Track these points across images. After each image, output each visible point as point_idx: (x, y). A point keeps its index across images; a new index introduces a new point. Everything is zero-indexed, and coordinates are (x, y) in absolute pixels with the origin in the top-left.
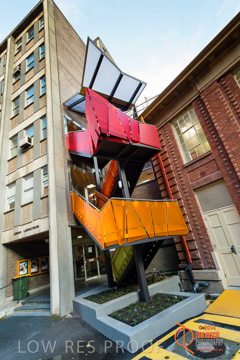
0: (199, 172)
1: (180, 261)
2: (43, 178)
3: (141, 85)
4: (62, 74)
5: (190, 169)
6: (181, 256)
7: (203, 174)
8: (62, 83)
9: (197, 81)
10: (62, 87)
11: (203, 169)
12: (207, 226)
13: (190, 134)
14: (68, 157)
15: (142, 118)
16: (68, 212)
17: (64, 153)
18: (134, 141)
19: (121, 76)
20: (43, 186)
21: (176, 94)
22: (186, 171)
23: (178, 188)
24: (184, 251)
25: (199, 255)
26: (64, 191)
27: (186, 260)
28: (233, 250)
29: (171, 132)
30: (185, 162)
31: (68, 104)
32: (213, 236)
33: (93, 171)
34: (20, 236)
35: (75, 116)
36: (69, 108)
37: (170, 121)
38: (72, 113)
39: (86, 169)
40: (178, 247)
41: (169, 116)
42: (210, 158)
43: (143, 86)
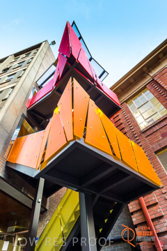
0: (159, 134)
3: (104, 72)
5: (148, 133)
7: (164, 135)
9: (150, 71)
29: (127, 107)
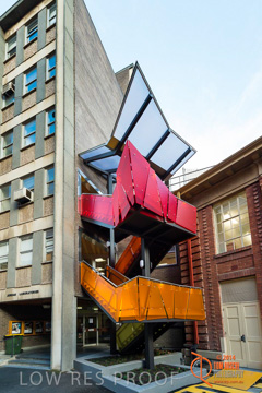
0: (230, 265)
1: (185, 341)
2: (45, 242)
3: (189, 151)
4: (79, 112)
5: (221, 260)
6: (188, 337)
7: (234, 268)
8: (79, 124)
10: (79, 131)
11: (237, 263)
12: (223, 316)
13: (231, 224)
14: (79, 223)
15: (179, 194)
16: (75, 282)
17: (75, 219)
18: (169, 220)
19: (167, 134)
20: (45, 251)
21: (230, 172)
22: (216, 261)
23: (202, 277)
24: (193, 333)
25: (207, 338)
26: (72, 260)
27: (193, 341)
28: (243, 339)
29: (210, 217)
30: (217, 253)
31: (84, 157)
32: (227, 324)
33: (108, 244)
34: (15, 299)
35: (92, 174)
36: (86, 163)
37: (212, 205)
38: (88, 170)
39: (98, 241)
40: (187, 330)
41: (213, 198)
42: (248, 253)
43: (192, 152)
